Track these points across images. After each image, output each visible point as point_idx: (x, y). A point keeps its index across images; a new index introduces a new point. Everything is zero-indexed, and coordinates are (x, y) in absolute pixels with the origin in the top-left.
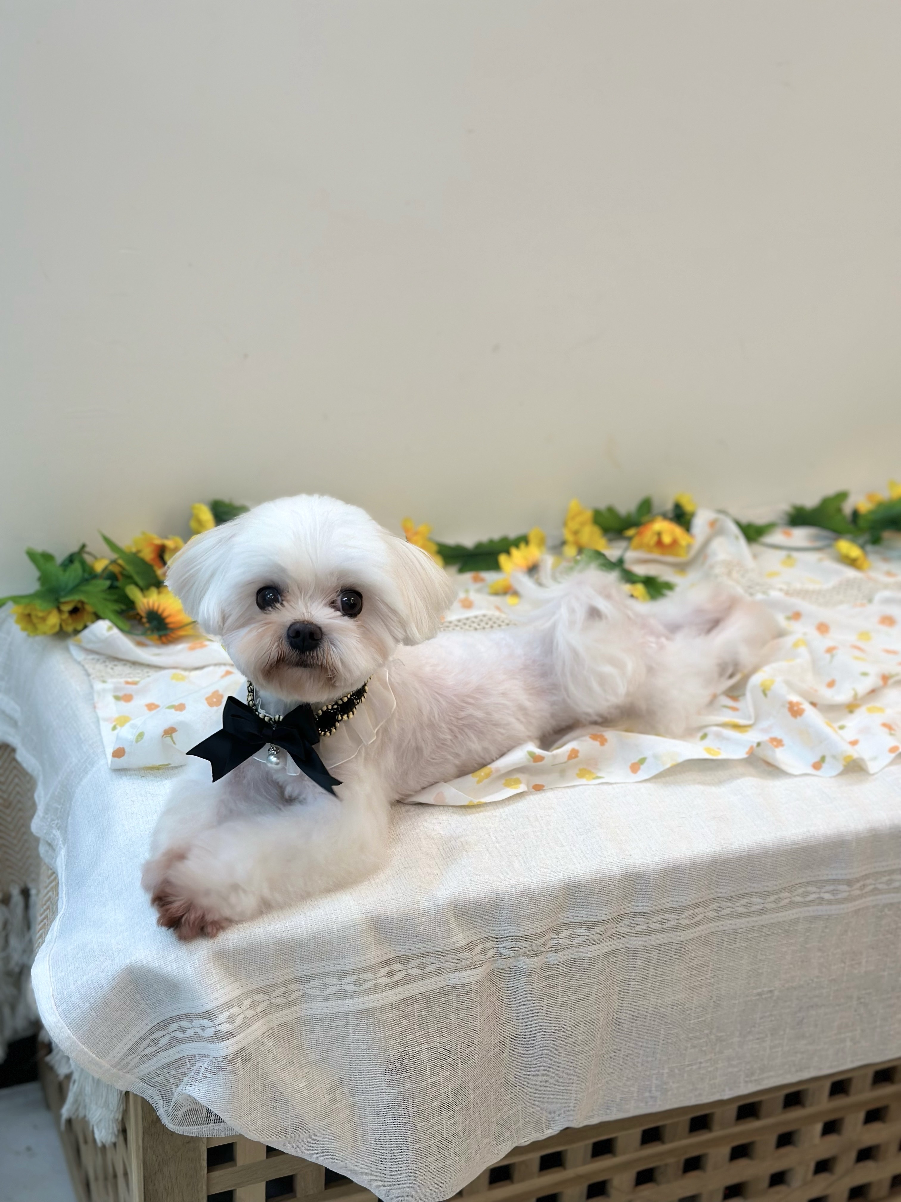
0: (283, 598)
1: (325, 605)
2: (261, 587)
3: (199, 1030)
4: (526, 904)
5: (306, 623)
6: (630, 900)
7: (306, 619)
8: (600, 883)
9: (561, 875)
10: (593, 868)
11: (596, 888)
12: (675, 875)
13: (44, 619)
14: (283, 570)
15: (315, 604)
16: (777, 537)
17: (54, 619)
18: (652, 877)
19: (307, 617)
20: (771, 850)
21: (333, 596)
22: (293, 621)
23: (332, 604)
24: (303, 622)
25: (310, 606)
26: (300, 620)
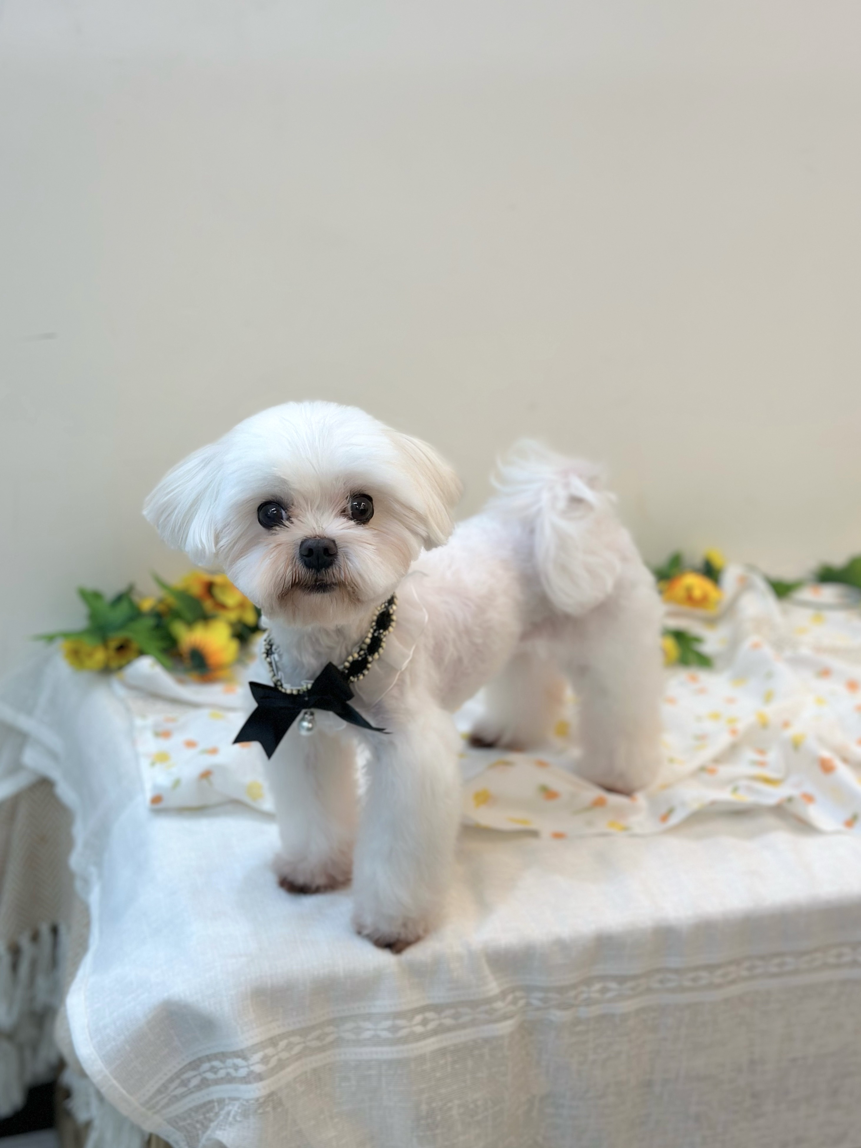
0: (289, 514)
1: (336, 516)
2: (261, 503)
3: (231, 1071)
6: (662, 955)
7: (318, 534)
13: (90, 655)
15: (326, 514)
16: (806, 594)
17: (100, 656)
19: (318, 532)
21: (343, 504)
22: (305, 538)
23: (343, 512)
25: (320, 518)
26: (311, 536)
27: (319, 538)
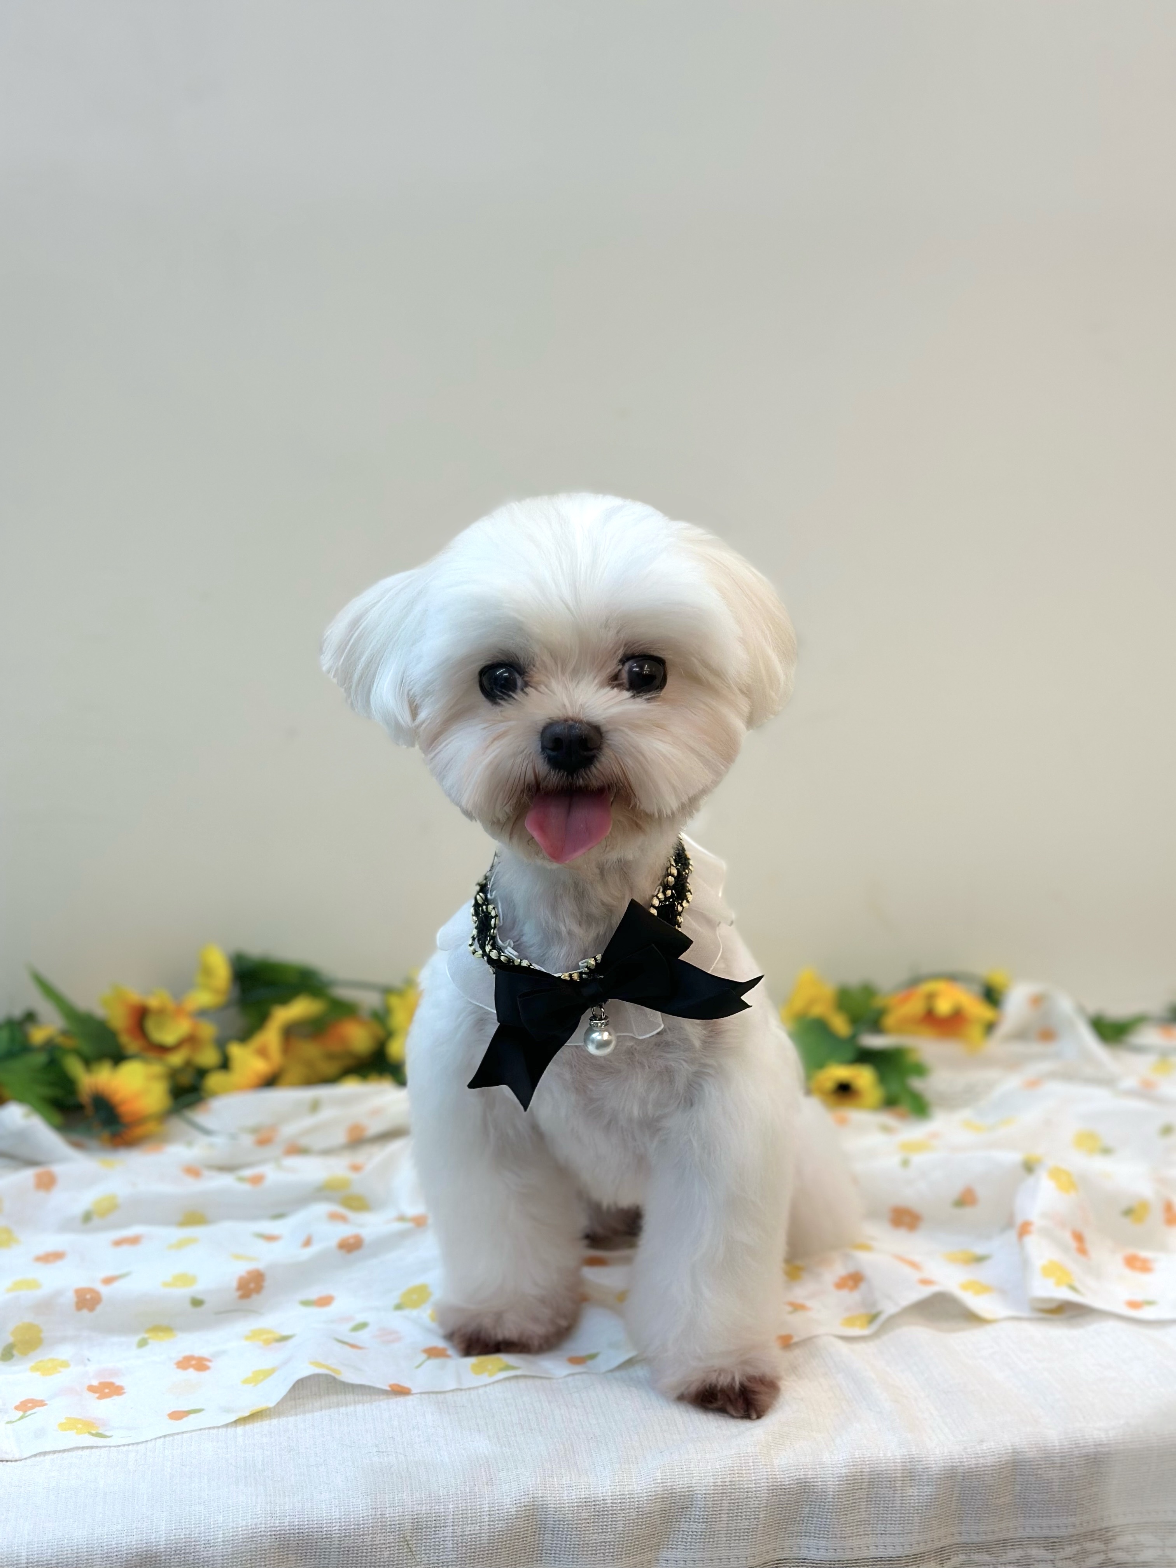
0: (526, 679)
1: (602, 685)
2: (483, 666)
4: (588, 1523)
5: (570, 722)
6: (792, 1533)
7: (570, 714)
8: (732, 1493)
9: (659, 1475)
10: (720, 1465)
11: (724, 1501)
12: (876, 1489)
14: (518, 628)
15: (582, 685)
18: (831, 1490)
19: (571, 712)
20: (1058, 1453)
21: (612, 667)
22: (548, 720)
23: (614, 680)
24: (566, 721)
25: (573, 690)
26: (559, 718)
27: (573, 723)
